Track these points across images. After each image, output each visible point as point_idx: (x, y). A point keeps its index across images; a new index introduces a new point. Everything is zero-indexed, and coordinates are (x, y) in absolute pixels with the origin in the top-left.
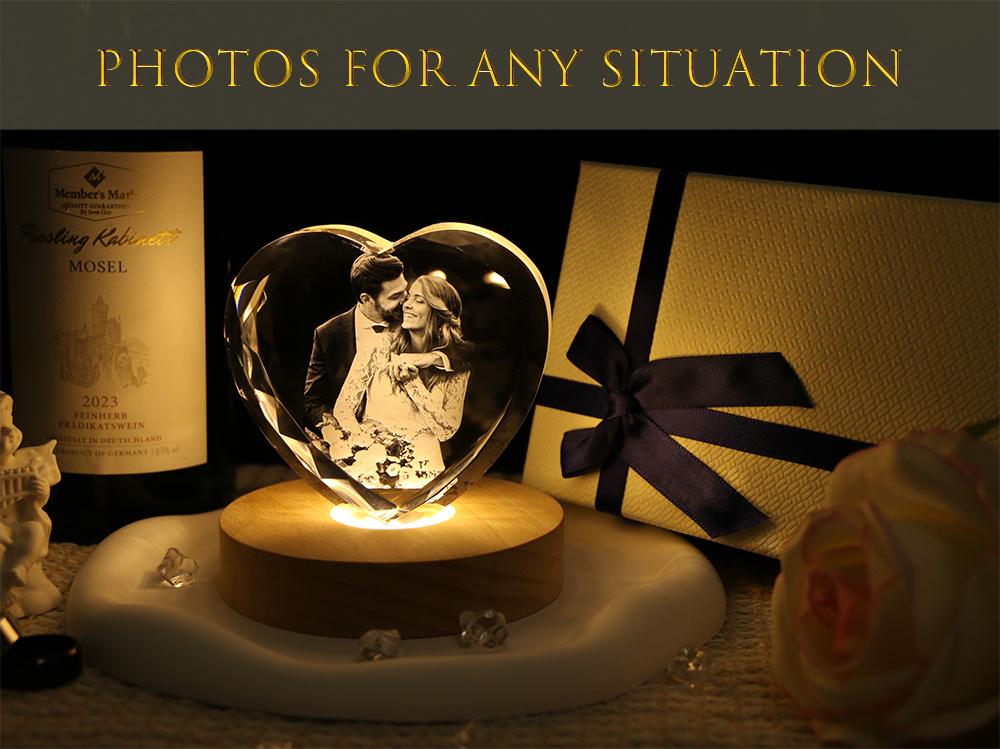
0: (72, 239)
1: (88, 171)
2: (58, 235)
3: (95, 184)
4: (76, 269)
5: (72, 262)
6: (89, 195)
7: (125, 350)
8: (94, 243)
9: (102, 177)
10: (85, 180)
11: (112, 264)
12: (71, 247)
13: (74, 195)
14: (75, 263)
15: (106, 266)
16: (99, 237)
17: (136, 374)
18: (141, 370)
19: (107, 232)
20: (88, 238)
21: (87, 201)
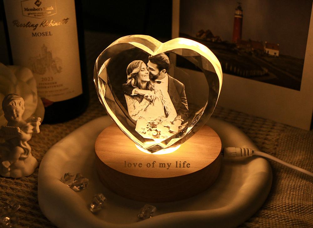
0: (32, 26)
1: (35, 2)
2: (27, 25)
3: (38, 5)
4: (34, 36)
5: (33, 33)
6: (37, 10)
7: (54, 61)
8: (40, 26)
9: (41, 3)
10: (35, 5)
11: (47, 33)
12: (32, 28)
13: (31, 10)
14: (34, 34)
15: (45, 34)
16: (42, 24)
17: (58, 69)
18: (60, 67)
19: (44, 22)
20: (37, 25)
21: (36, 12)
